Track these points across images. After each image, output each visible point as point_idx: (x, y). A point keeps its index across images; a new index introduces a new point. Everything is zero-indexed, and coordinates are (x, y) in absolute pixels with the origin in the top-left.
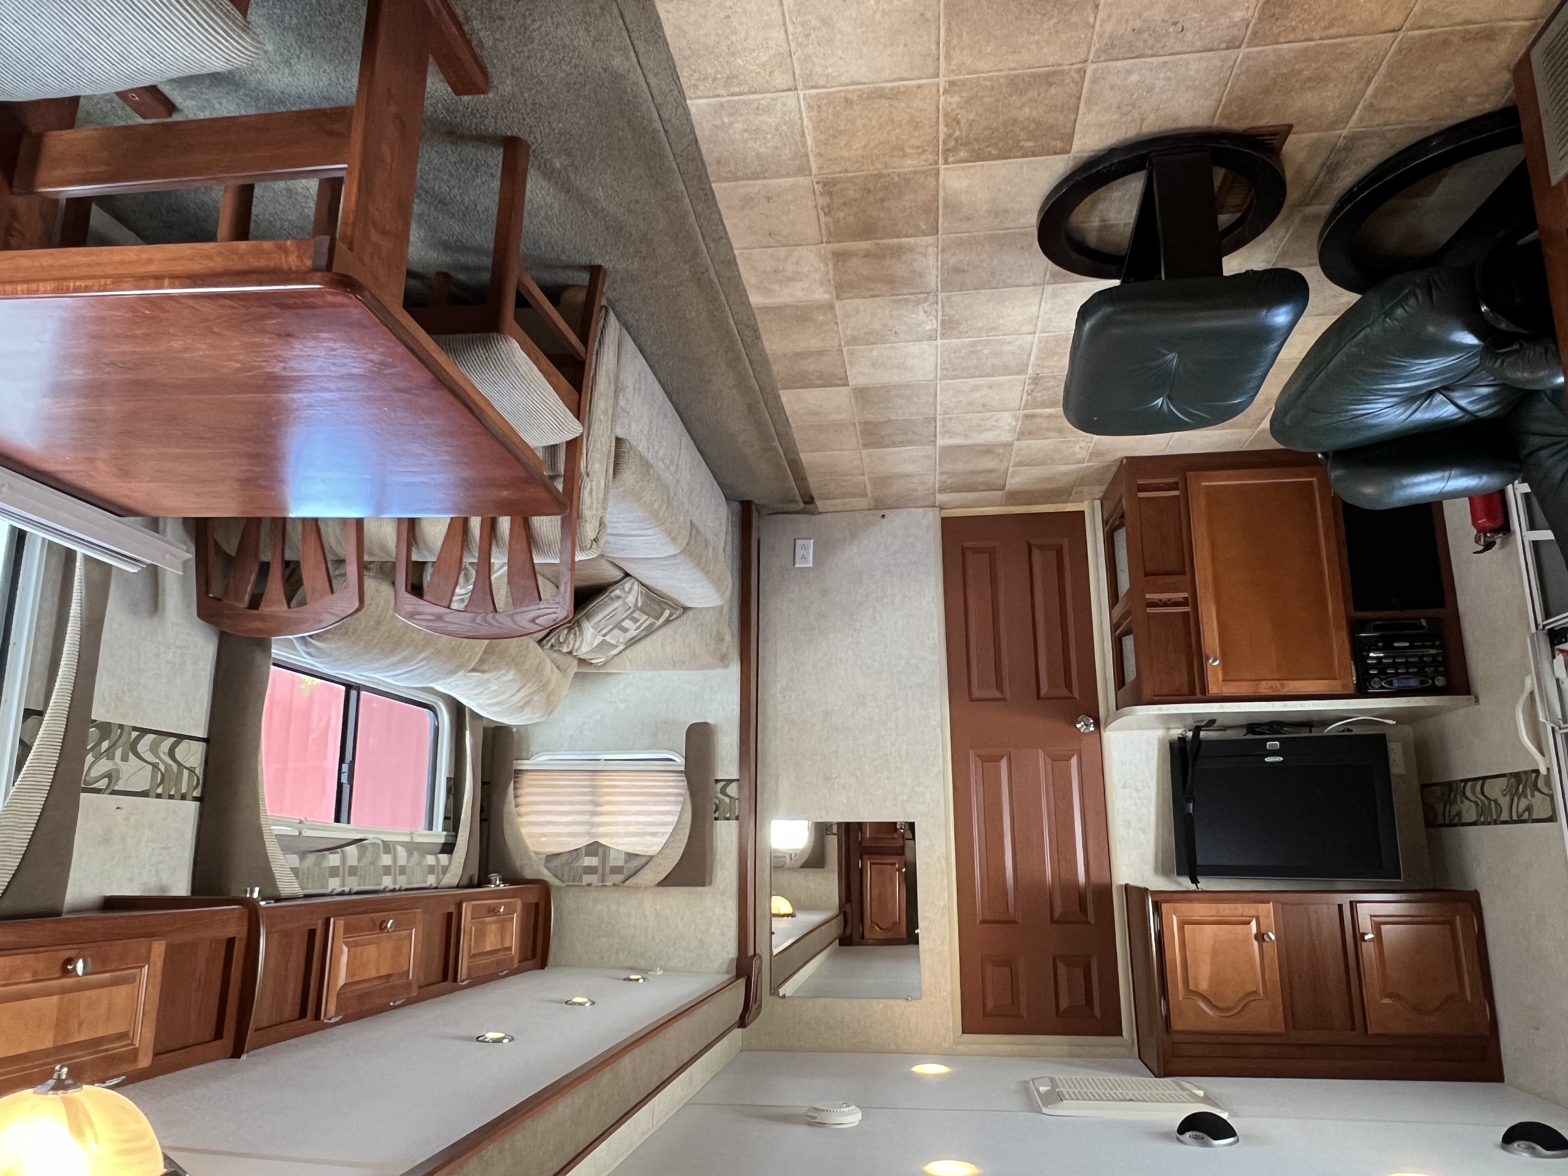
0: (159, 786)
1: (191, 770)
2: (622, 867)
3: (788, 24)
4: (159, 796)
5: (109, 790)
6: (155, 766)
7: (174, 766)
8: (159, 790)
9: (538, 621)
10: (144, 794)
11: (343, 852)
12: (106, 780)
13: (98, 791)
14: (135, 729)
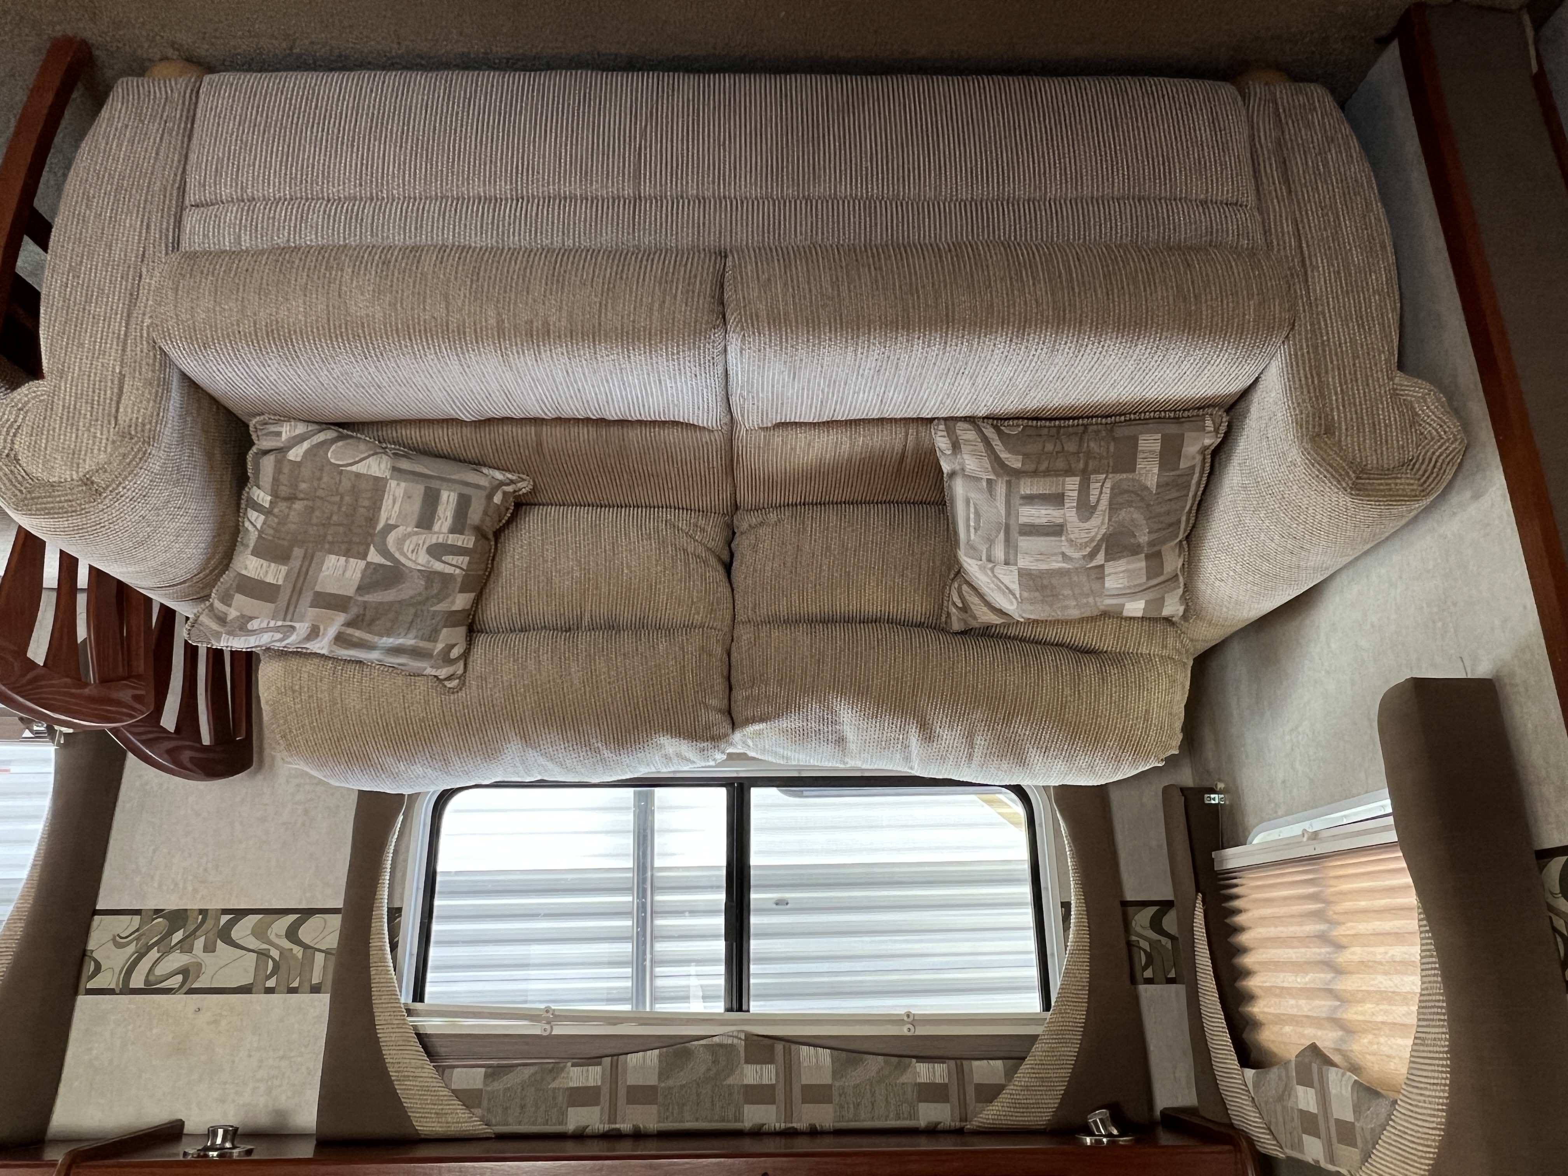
0: (269, 977)
1: (324, 952)
4: (270, 991)
6: (263, 955)
7: (297, 950)
8: (271, 983)
10: (244, 990)
12: (180, 978)
13: (166, 991)
14: (225, 912)
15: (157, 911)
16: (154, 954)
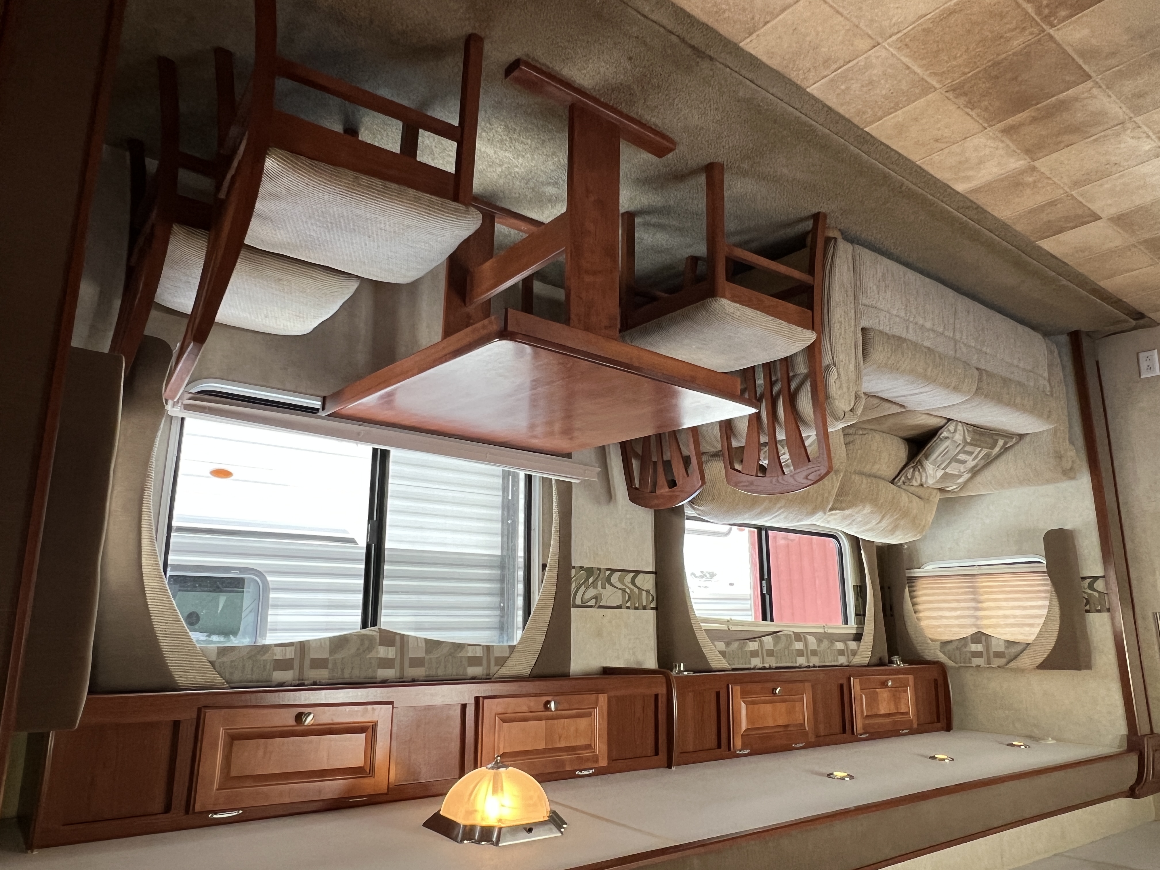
0: (627, 602)
1: (648, 592)
2: (1003, 653)
3: (841, 10)
4: (628, 608)
5: (597, 606)
6: (624, 591)
7: (636, 590)
8: (628, 605)
9: (809, 477)
10: (619, 607)
11: (760, 641)
12: (594, 600)
13: (591, 607)
14: (608, 569)
15: (581, 567)
16: (583, 589)
